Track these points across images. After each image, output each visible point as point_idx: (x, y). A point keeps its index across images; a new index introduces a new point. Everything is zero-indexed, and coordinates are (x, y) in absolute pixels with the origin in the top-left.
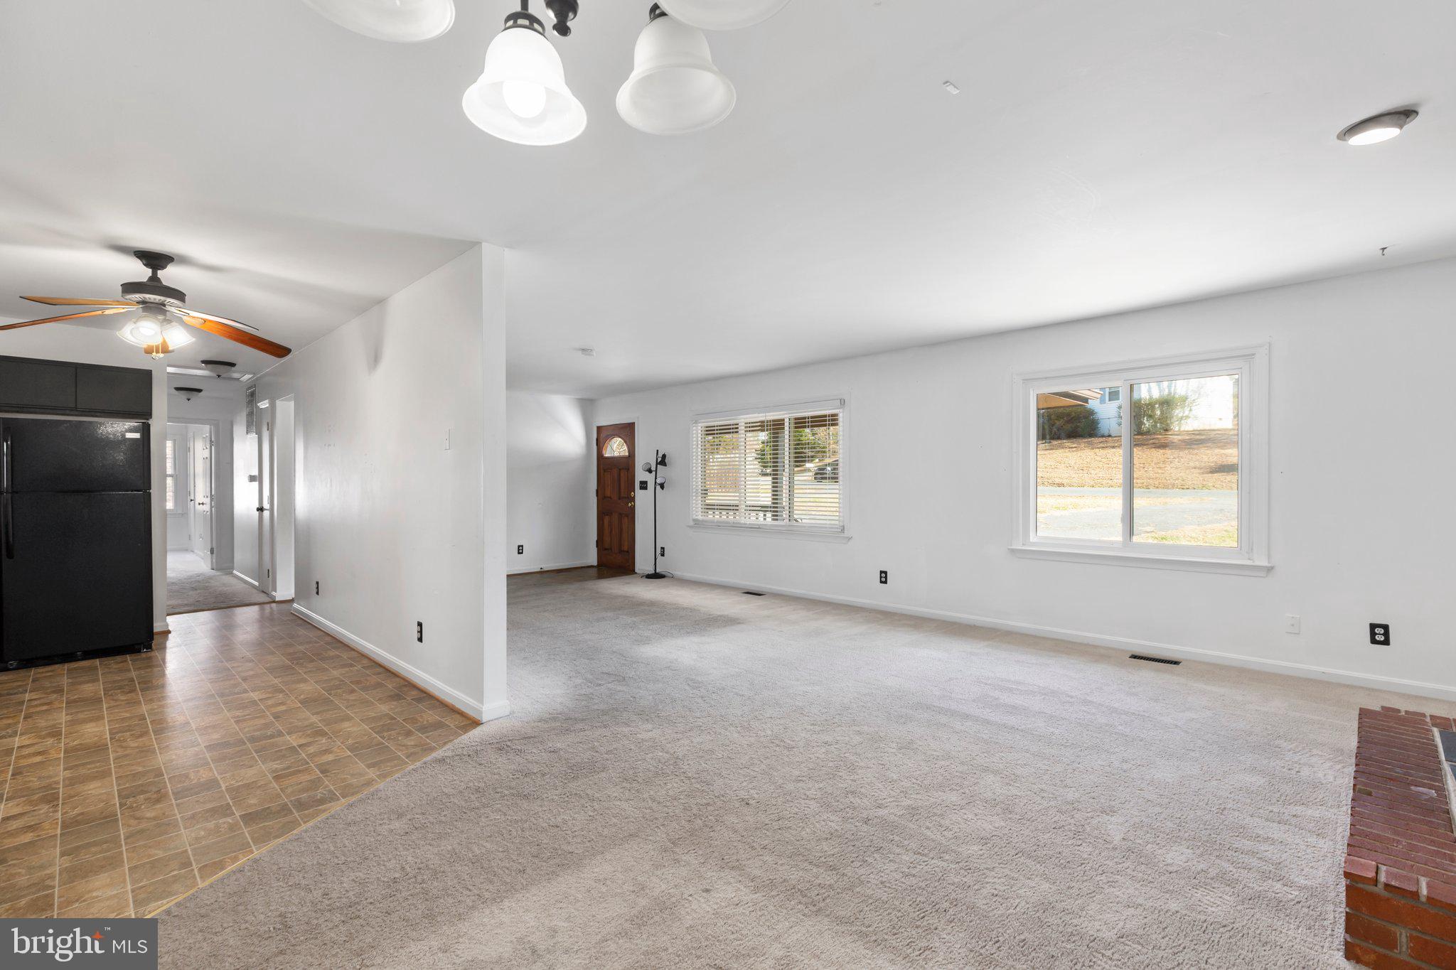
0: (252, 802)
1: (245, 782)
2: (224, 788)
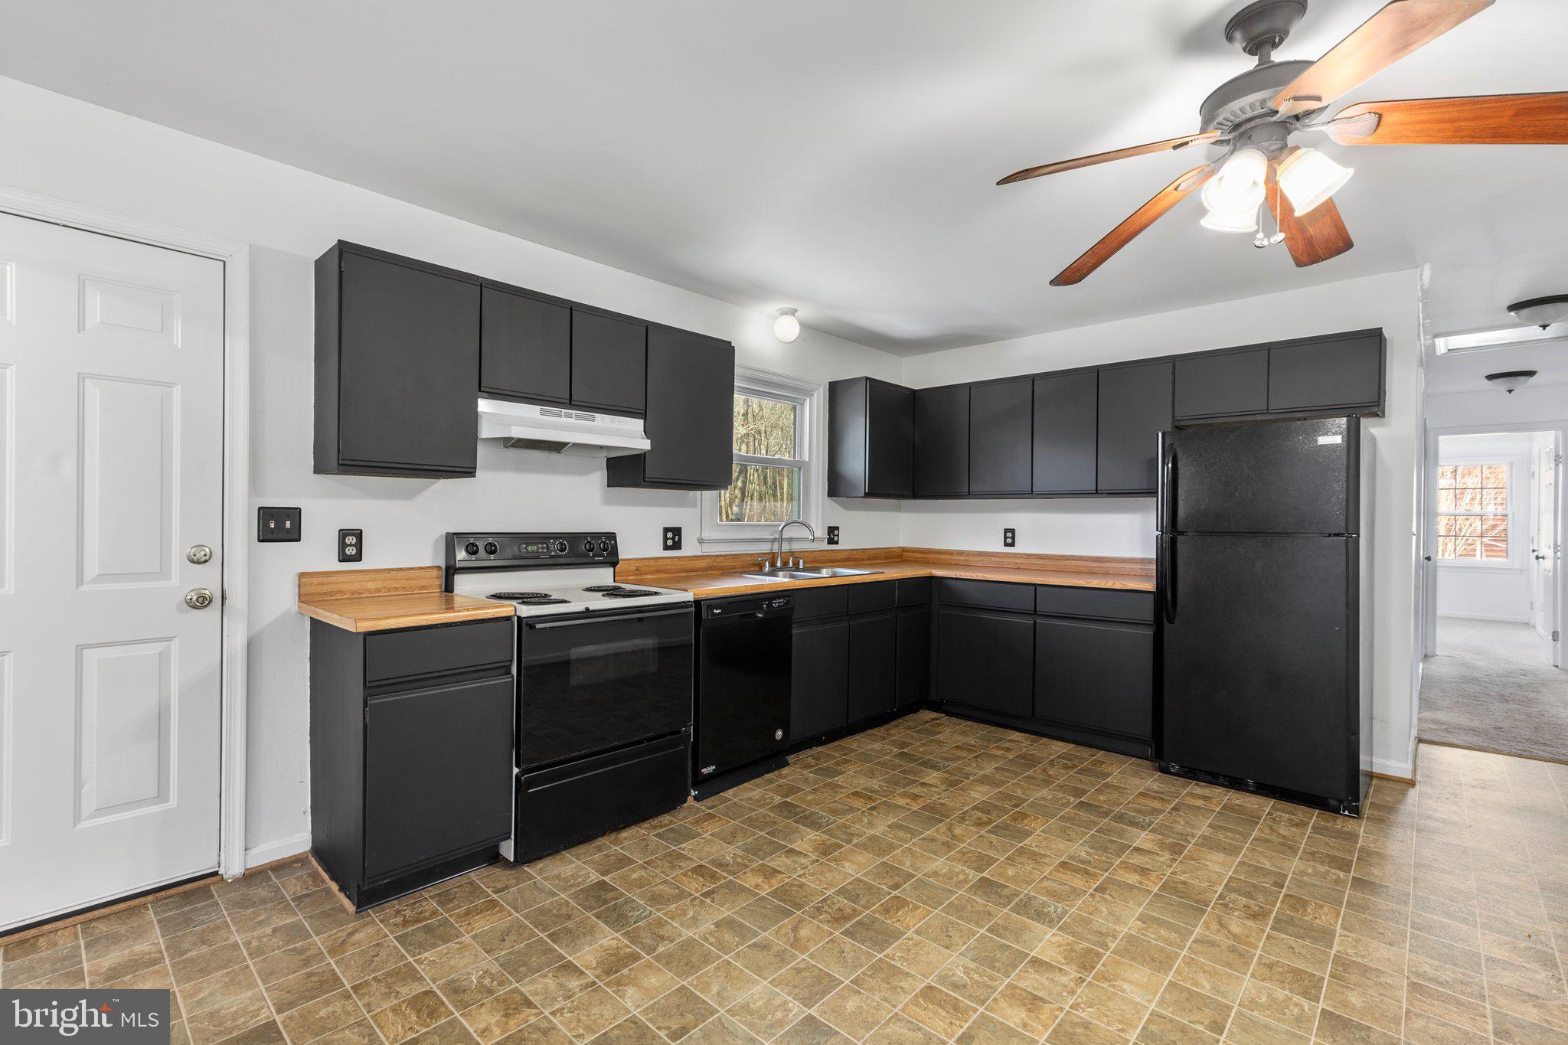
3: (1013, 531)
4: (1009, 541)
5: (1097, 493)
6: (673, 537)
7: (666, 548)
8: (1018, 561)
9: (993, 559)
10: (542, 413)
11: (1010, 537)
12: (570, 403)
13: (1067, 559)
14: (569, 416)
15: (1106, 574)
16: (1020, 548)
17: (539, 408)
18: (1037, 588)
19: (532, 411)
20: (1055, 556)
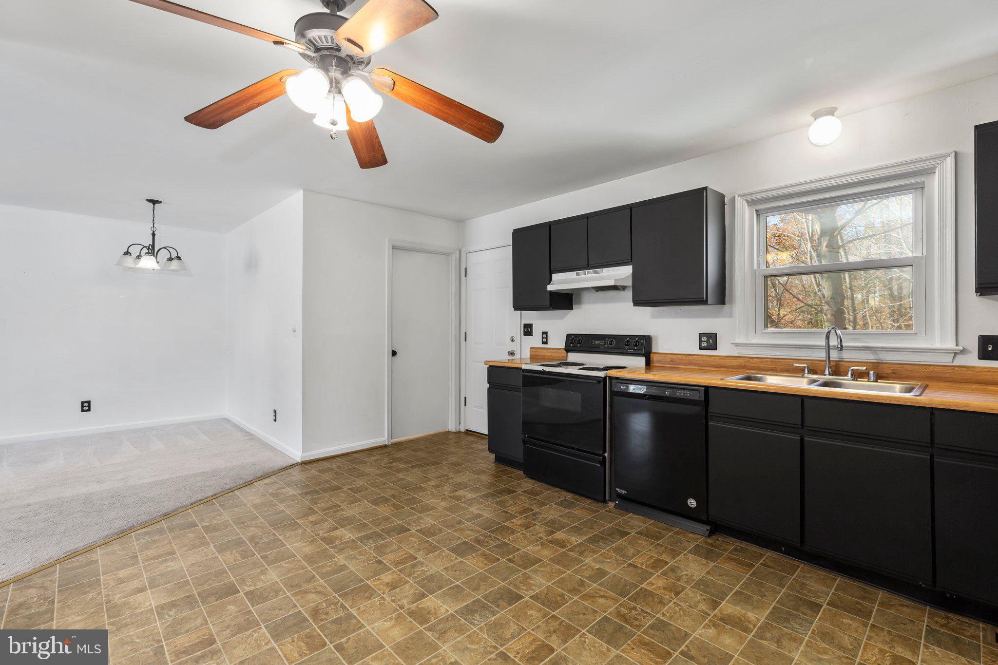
0: (191, 535)
1: (197, 550)
2: (212, 545)
6: (709, 341)
7: (701, 348)
10: (577, 275)
12: (588, 267)
14: (589, 273)
17: (575, 272)
19: (572, 275)
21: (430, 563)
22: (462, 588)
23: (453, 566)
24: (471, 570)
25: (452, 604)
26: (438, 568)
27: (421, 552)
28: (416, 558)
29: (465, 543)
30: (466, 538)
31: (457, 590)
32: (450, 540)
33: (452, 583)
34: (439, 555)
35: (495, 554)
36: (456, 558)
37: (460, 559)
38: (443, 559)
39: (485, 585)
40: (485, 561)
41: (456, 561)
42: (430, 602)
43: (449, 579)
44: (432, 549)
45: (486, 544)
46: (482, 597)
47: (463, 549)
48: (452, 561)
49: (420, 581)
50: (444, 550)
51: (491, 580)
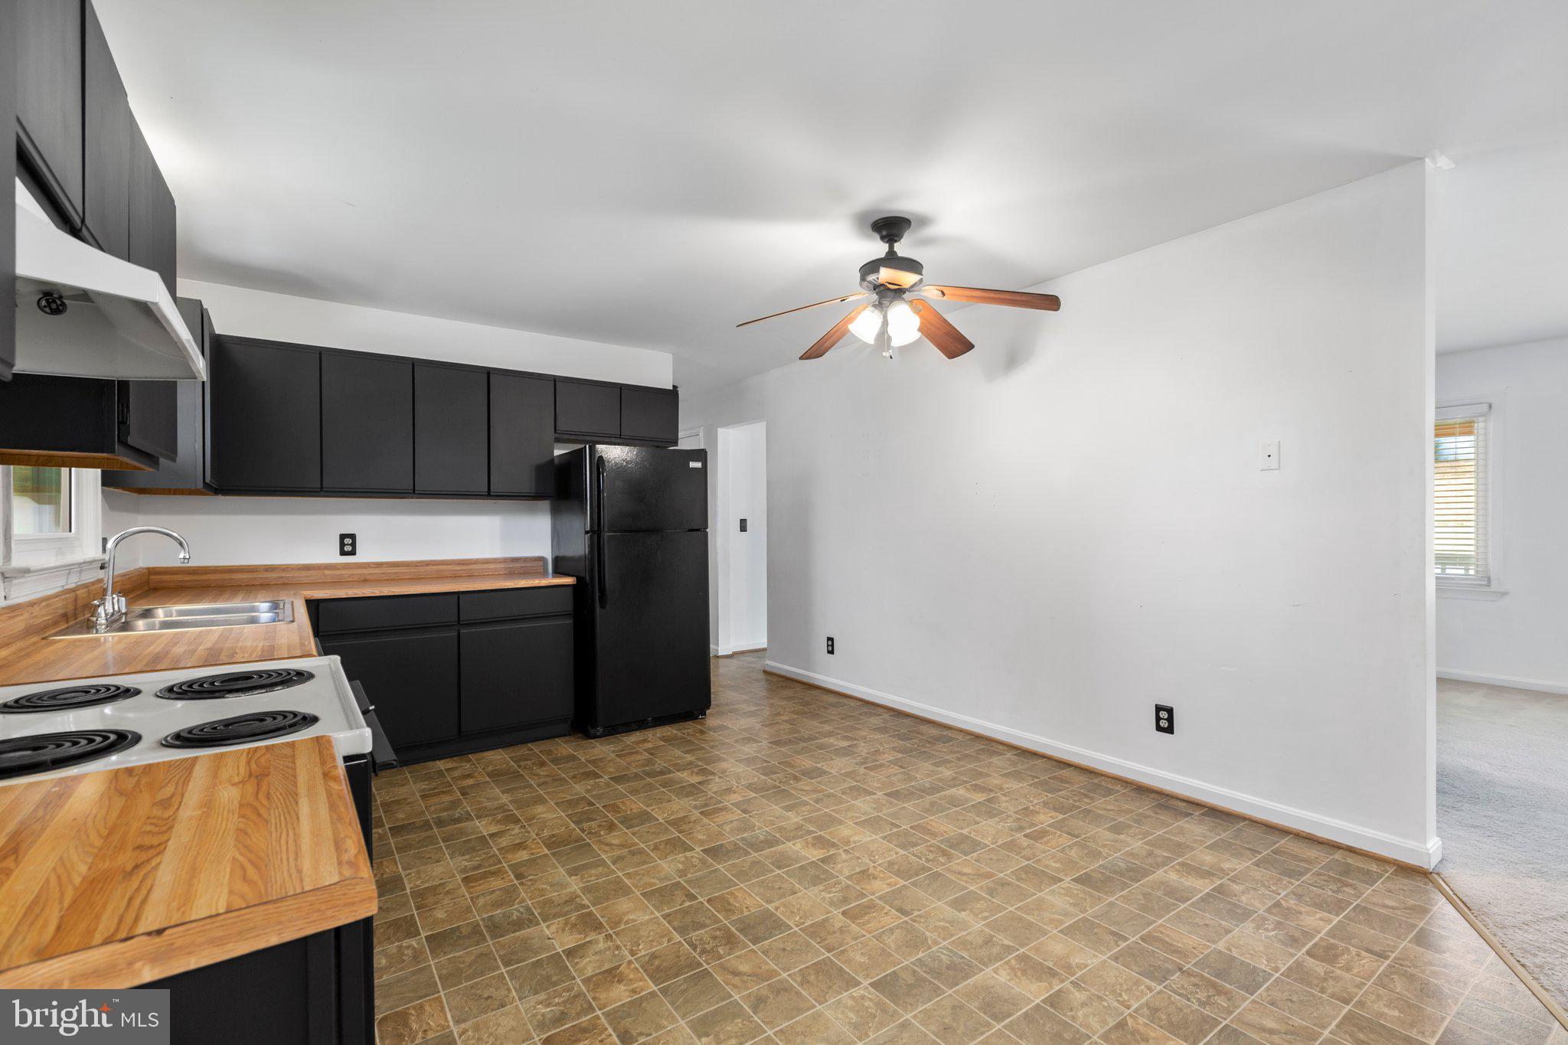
3: (353, 537)
4: (348, 548)
5: (489, 495)
8: (365, 571)
9: (327, 572)
11: (348, 543)
13: (427, 565)
15: (471, 576)
16: (360, 557)
18: (460, 596)
20: (412, 562)
21: (820, 904)
22: (773, 865)
23: (783, 895)
24: (757, 888)
25: (788, 850)
26: (806, 893)
27: (838, 925)
28: (844, 913)
29: (755, 941)
30: (752, 951)
31: (781, 864)
32: (784, 950)
33: (787, 873)
34: (805, 917)
35: (710, 911)
36: (777, 909)
37: (771, 907)
38: (799, 910)
39: (744, 867)
40: (731, 900)
41: (776, 904)
42: (815, 854)
43: (790, 877)
44: (818, 930)
45: (718, 933)
46: (751, 854)
47: (761, 927)
48: (785, 906)
49: (830, 879)
50: (797, 926)
51: (732, 873)
